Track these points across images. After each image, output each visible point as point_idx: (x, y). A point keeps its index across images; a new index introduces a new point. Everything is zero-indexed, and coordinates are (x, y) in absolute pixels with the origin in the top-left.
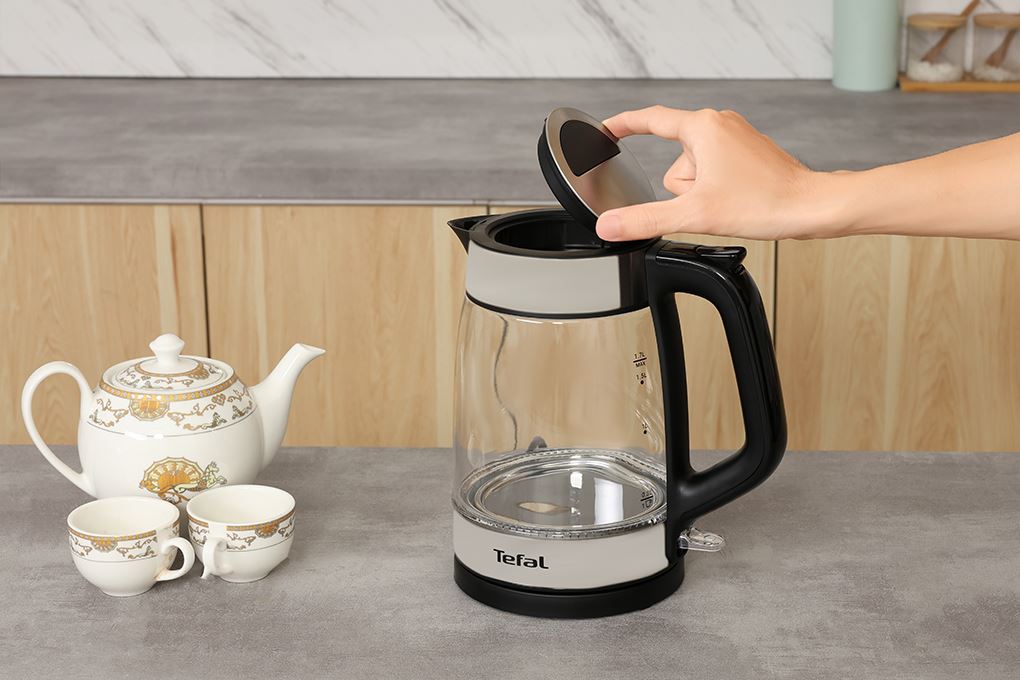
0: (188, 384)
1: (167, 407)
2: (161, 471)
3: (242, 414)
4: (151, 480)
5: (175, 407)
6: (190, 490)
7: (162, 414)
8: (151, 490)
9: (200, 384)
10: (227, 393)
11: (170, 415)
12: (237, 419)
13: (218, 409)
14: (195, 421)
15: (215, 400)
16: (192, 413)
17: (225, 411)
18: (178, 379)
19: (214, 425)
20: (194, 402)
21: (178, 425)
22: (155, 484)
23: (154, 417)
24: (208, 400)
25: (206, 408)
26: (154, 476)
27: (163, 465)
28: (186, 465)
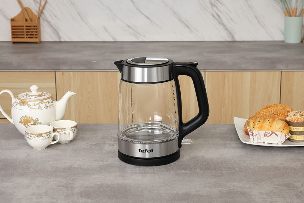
0: (35, 98)
1: (27, 103)
2: (24, 119)
3: (47, 107)
4: (22, 121)
5: (29, 103)
6: (32, 125)
7: (26, 104)
8: (22, 124)
9: (38, 98)
10: (44, 101)
11: (27, 105)
12: (46, 108)
13: (41, 105)
14: (33, 107)
15: (40, 102)
16: (33, 105)
17: (43, 106)
18: (33, 96)
19: (38, 108)
20: (34, 102)
21: (29, 107)
22: (23, 122)
23: (24, 105)
24: (38, 102)
25: (37, 104)
26: (22, 120)
27: (24, 117)
28: (30, 118)
